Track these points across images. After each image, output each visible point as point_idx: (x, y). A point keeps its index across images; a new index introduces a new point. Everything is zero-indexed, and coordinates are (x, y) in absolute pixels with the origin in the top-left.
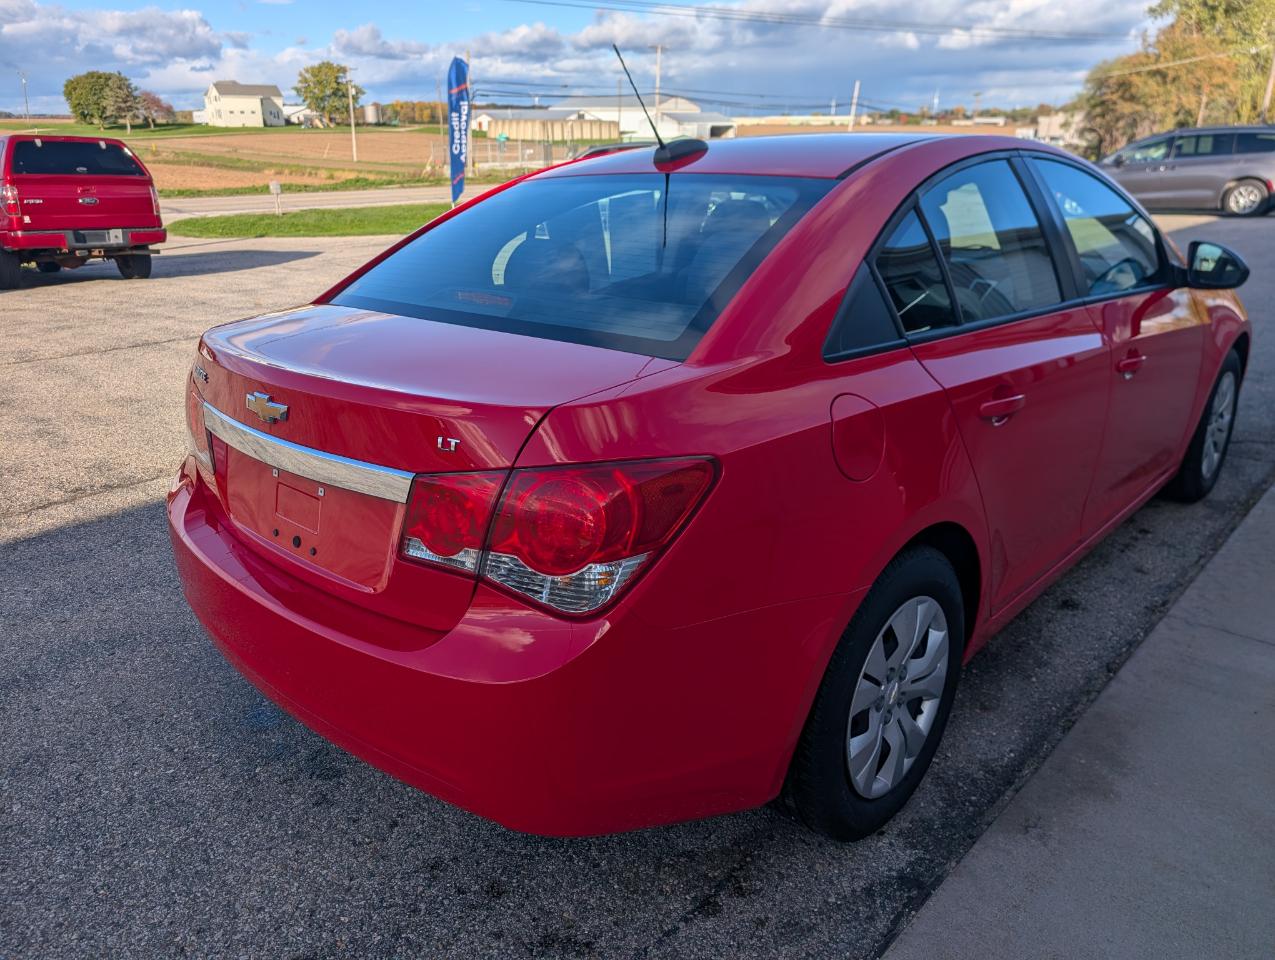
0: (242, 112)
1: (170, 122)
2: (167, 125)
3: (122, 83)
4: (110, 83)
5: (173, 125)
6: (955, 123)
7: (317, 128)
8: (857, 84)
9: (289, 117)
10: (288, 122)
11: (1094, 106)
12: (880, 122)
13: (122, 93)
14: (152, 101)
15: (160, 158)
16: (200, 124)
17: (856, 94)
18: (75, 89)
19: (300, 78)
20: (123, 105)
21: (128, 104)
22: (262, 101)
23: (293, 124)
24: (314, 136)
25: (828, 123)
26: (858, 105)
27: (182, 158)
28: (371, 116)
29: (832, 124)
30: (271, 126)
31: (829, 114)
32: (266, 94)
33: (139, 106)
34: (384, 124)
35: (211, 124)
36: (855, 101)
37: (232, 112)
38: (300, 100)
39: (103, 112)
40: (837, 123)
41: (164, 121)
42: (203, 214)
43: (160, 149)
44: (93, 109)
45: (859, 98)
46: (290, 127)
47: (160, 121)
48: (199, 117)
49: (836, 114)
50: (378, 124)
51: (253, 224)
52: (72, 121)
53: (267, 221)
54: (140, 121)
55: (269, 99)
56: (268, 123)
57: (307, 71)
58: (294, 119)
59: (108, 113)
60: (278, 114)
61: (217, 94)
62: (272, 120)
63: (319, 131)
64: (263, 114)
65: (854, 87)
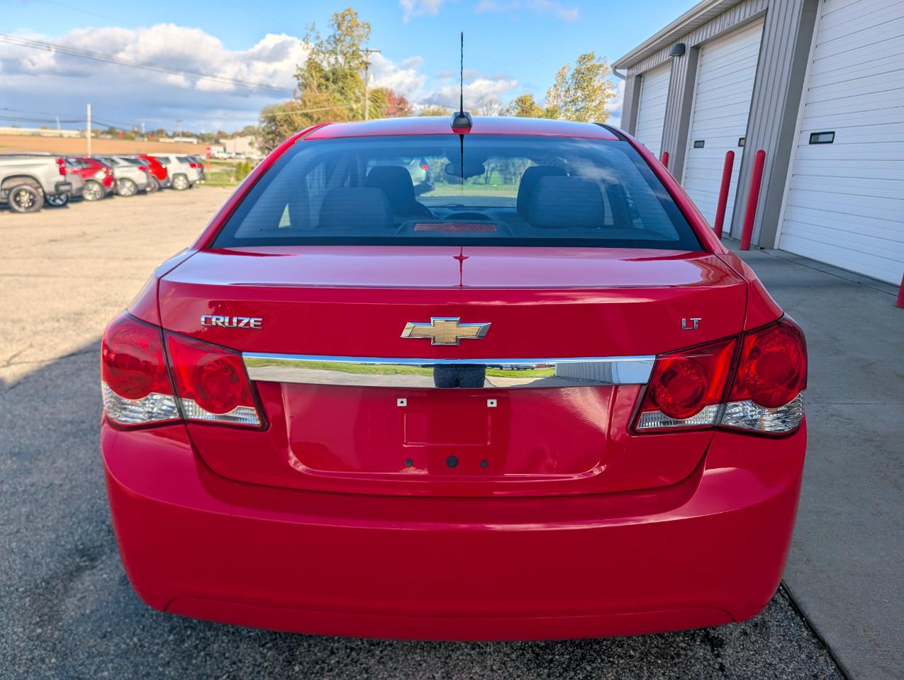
6: (162, 140)
8: (89, 107)
11: (269, 133)
12: (102, 136)
17: (89, 113)
25: (58, 135)
26: (92, 122)
29: (61, 136)
31: (55, 128)
36: (89, 119)
40: (66, 136)
45: (91, 117)
49: (62, 129)
65: (86, 109)
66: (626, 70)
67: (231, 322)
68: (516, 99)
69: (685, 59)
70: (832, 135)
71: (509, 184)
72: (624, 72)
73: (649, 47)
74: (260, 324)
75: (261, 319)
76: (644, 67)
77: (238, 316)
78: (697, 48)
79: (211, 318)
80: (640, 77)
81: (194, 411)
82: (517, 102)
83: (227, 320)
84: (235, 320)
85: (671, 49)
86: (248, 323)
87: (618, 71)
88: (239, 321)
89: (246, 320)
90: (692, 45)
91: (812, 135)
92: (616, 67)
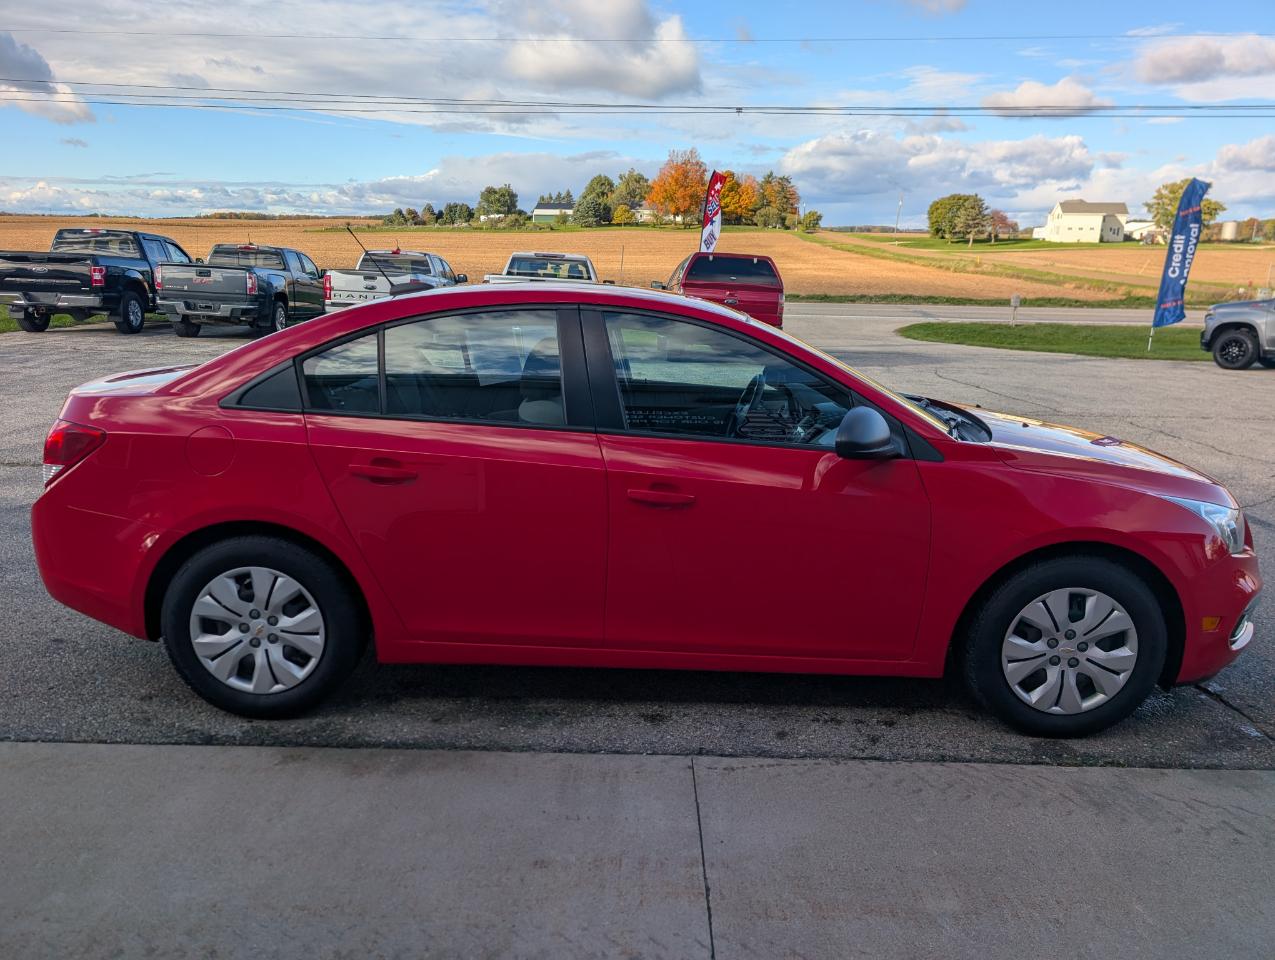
0: (1081, 229)
1: (1012, 237)
2: (1009, 240)
3: (977, 204)
4: (966, 204)
5: (1014, 240)
7: (1158, 244)
9: (1132, 233)
10: (1128, 238)
13: (974, 212)
14: (999, 219)
15: (979, 269)
16: (1036, 239)
18: (937, 209)
19: (1156, 194)
20: (971, 222)
21: (977, 221)
22: (1104, 218)
23: (1134, 240)
24: (1149, 252)
27: (999, 270)
28: (1228, 233)
30: (1108, 242)
32: (1110, 212)
33: (985, 223)
34: (1242, 242)
35: (1047, 240)
37: (1070, 229)
38: (1150, 217)
39: (954, 228)
41: (1006, 236)
42: (945, 320)
43: (983, 261)
44: (945, 226)
46: (1127, 243)
47: (1001, 236)
48: (1037, 234)
50: (1232, 242)
51: (981, 332)
52: (928, 236)
53: (997, 331)
54: (985, 236)
55: (1114, 216)
56: (1105, 239)
57: (1165, 187)
58: (1136, 236)
59: (957, 230)
60: (1117, 230)
61: (1061, 212)
62: (1109, 236)
63: (1158, 247)
64: (1102, 230)
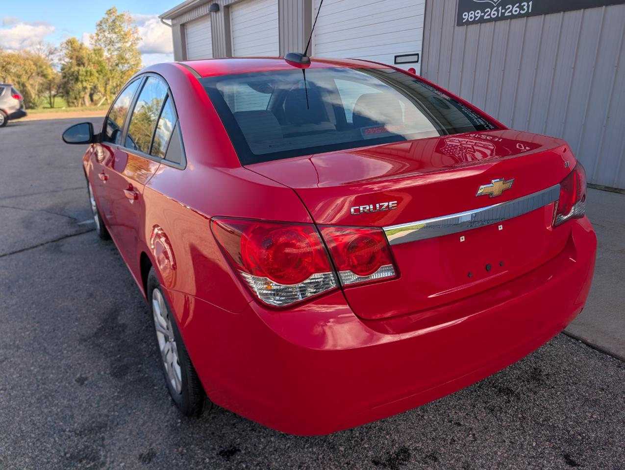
66: (170, 20)
67: (375, 207)
68: (65, 41)
69: (221, 15)
70: (417, 56)
71: (72, 106)
72: (169, 22)
73: (190, 5)
74: (396, 205)
75: (396, 202)
76: (186, 18)
77: (379, 203)
78: (227, 7)
79: (359, 209)
80: (183, 26)
81: (349, 278)
82: (66, 44)
83: (371, 207)
84: (378, 206)
85: (210, 6)
86: (388, 206)
87: (164, 20)
88: (381, 207)
89: (386, 204)
90: (225, 5)
91: (396, 57)
92: (163, 18)
